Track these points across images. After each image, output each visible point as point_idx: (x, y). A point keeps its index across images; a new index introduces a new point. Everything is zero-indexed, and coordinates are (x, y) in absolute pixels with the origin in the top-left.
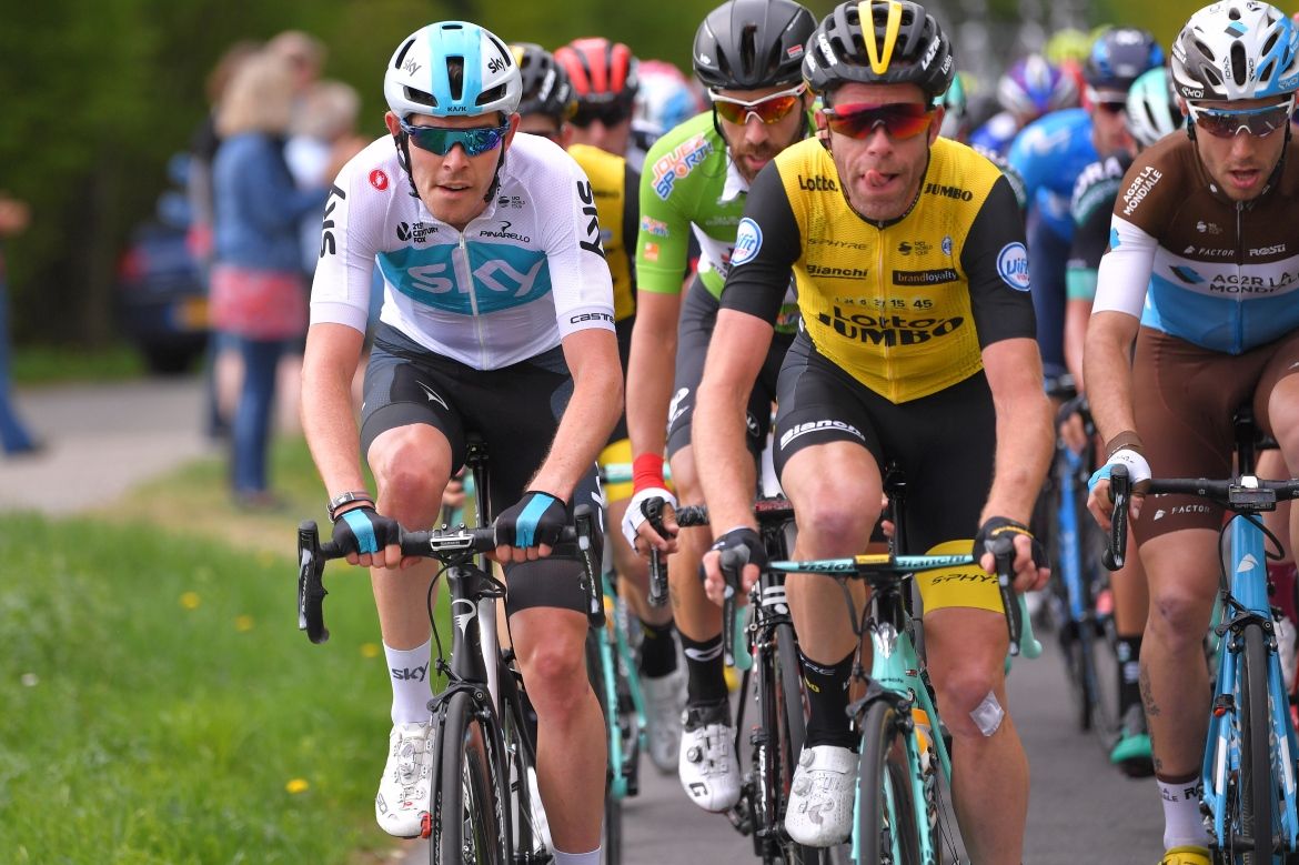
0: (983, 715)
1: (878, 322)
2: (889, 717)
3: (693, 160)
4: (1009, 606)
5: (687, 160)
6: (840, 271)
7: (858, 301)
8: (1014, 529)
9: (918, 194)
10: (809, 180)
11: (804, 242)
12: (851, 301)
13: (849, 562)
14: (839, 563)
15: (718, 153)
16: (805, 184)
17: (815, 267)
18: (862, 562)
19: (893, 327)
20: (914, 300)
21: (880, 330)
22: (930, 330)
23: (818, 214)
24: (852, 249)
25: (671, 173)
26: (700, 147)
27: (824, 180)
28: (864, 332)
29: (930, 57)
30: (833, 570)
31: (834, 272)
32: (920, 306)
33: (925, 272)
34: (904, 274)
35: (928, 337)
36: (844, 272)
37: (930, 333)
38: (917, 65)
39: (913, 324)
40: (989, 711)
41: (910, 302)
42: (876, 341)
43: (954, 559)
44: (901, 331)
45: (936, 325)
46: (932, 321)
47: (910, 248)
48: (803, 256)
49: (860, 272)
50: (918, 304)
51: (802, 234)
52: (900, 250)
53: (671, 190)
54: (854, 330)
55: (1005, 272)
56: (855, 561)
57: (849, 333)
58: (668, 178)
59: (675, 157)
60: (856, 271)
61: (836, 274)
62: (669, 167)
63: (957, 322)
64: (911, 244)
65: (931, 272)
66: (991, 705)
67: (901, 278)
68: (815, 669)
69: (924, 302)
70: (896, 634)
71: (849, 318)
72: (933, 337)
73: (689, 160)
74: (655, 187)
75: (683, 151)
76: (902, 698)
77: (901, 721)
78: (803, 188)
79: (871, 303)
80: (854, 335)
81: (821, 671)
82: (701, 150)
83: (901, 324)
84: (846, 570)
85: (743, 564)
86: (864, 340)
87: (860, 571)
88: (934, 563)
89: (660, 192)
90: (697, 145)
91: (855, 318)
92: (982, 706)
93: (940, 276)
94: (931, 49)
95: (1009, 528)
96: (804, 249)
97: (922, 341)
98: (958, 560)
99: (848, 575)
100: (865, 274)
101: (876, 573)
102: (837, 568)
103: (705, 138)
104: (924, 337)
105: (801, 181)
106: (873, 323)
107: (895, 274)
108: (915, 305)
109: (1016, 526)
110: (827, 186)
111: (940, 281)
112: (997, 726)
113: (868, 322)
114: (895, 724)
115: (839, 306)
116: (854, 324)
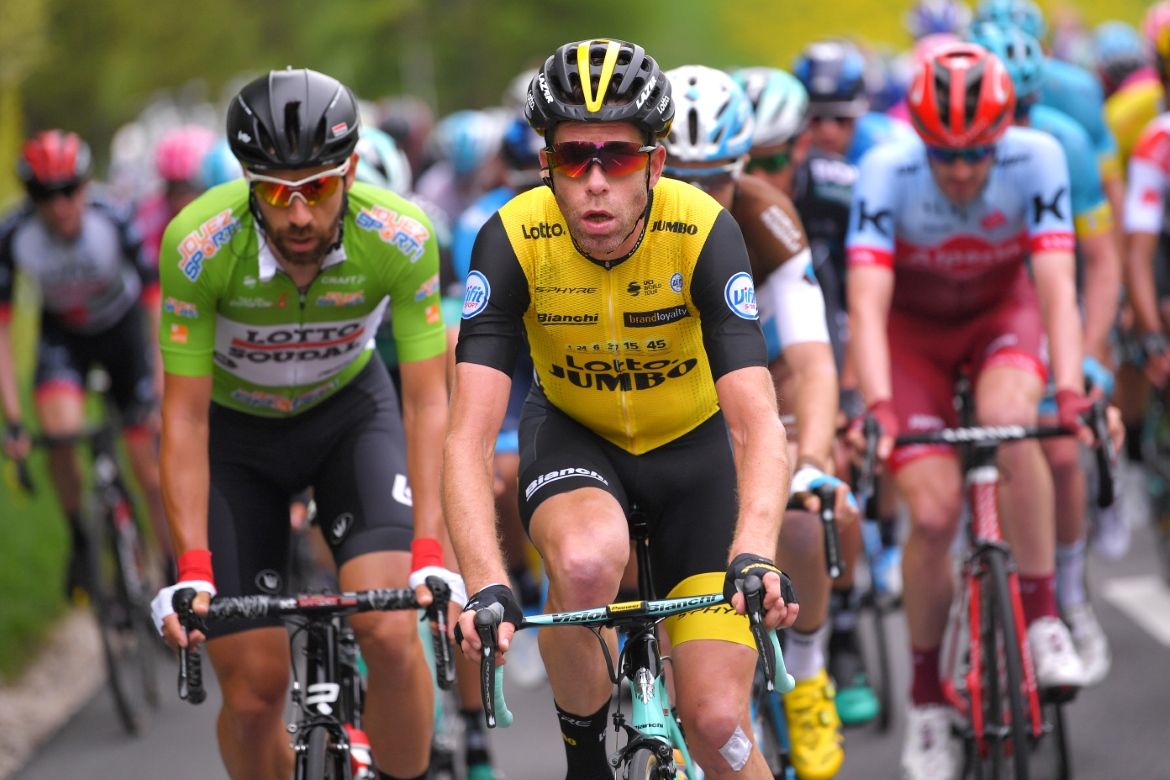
0: (733, 750)
1: (613, 366)
2: (651, 764)
3: (221, 239)
4: (762, 643)
5: (214, 238)
6: (570, 318)
7: (590, 347)
8: (763, 566)
9: (643, 232)
10: (532, 229)
11: (532, 291)
12: (585, 348)
13: (602, 611)
14: (593, 612)
15: (247, 231)
16: (528, 233)
17: (545, 315)
18: (615, 610)
19: (627, 371)
20: (648, 342)
21: (615, 374)
22: (665, 371)
23: (543, 261)
24: (581, 294)
25: (199, 253)
26: (228, 225)
27: (548, 228)
28: (599, 378)
29: (644, 96)
30: (587, 620)
31: (564, 320)
32: (654, 347)
33: (656, 312)
34: (635, 315)
35: (663, 380)
36: (575, 319)
37: (665, 376)
38: (632, 104)
39: (647, 366)
40: (737, 746)
41: (643, 344)
42: (612, 388)
43: (705, 600)
44: (636, 375)
45: (671, 367)
46: (666, 363)
47: (639, 288)
48: (531, 305)
49: (591, 317)
50: (652, 345)
51: (530, 283)
52: (629, 290)
53: (200, 271)
54: (588, 377)
55: (733, 302)
56: (608, 609)
57: (584, 381)
58: (196, 259)
59: (201, 235)
60: (586, 316)
61: (567, 321)
62: (196, 246)
63: (691, 364)
64: (640, 283)
65: (662, 312)
66: (739, 738)
67: (632, 320)
68: (572, 721)
69: (658, 342)
70: (652, 681)
71: (583, 366)
72: (667, 379)
73: (217, 238)
74: (183, 268)
75: (209, 229)
76: (663, 744)
77: (663, 767)
78: (527, 237)
79: (604, 346)
80: (589, 384)
81: (577, 723)
82: (228, 228)
83: (636, 366)
84: (600, 619)
85: (498, 623)
86: (600, 387)
87: (612, 619)
88: (685, 605)
89: (189, 273)
90: (225, 223)
91: (588, 366)
92: (730, 741)
93: (672, 315)
94: (646, 88)
95: (757, 565)
96: (533, 299)
97: (657, 384)
98: (708, 601)
99: (601, 624)
100: (596, 318)
101: (631, 620)
102: (591, 618)
103: (234, 214)
104: (659, 379)
105: (524, 231)
106: (608, 367)
107: (626, 316)
108: (649, 347)
109: (764, 563)
110: (550, 233)
111: (672, 320)
112: (746, 759)
113: (603, 367)
114: (657, 770)
115: (570, 354)
116: (588, 372)
